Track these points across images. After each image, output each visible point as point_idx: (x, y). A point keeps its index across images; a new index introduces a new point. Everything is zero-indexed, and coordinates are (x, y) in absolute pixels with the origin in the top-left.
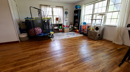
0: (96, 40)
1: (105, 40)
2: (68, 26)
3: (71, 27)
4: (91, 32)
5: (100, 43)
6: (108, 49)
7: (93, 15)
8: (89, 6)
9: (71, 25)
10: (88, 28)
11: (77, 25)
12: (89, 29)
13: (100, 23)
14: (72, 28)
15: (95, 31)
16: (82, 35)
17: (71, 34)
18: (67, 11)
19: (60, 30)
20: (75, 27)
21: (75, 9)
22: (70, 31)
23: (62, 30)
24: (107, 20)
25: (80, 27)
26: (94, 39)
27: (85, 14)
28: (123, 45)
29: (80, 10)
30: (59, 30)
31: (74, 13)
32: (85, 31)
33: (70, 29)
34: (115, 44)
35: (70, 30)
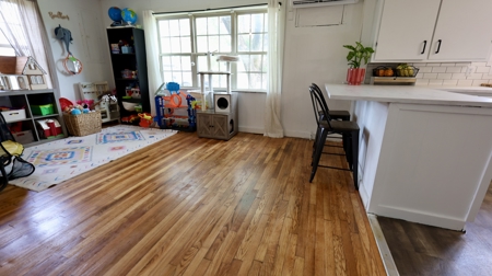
0: (226, 137)
1: (245, 134)
2: (91, 102)
3: (105, 107)
4: (205, 115)
5: (242, 145)
6: (267, 154)
7: (194, 57)
8: (172, 21)
9: (106, 98)
10: (189, 103)
11: (137, 95)
12: (193, 107)
13: (225, 86)
14: (111, 107)
15: (218, 110)
16: (170, 133)
17: (120, 137)
18: (65, 25)
19: (45, 127)
20: (128, 106)
21: (112, 22)
22: (105, 125)
23: (57, 125)
24: (238, 75)
25: (157, 102)
26: (222, 137)
27: (163, 52)
28: (285, 137)
29: (142, 33)
30: (39, 127)
31: (111, 42)
32: (180, 117)
33: (104, 114)
34: (270, 138)
35: (105, 120)
